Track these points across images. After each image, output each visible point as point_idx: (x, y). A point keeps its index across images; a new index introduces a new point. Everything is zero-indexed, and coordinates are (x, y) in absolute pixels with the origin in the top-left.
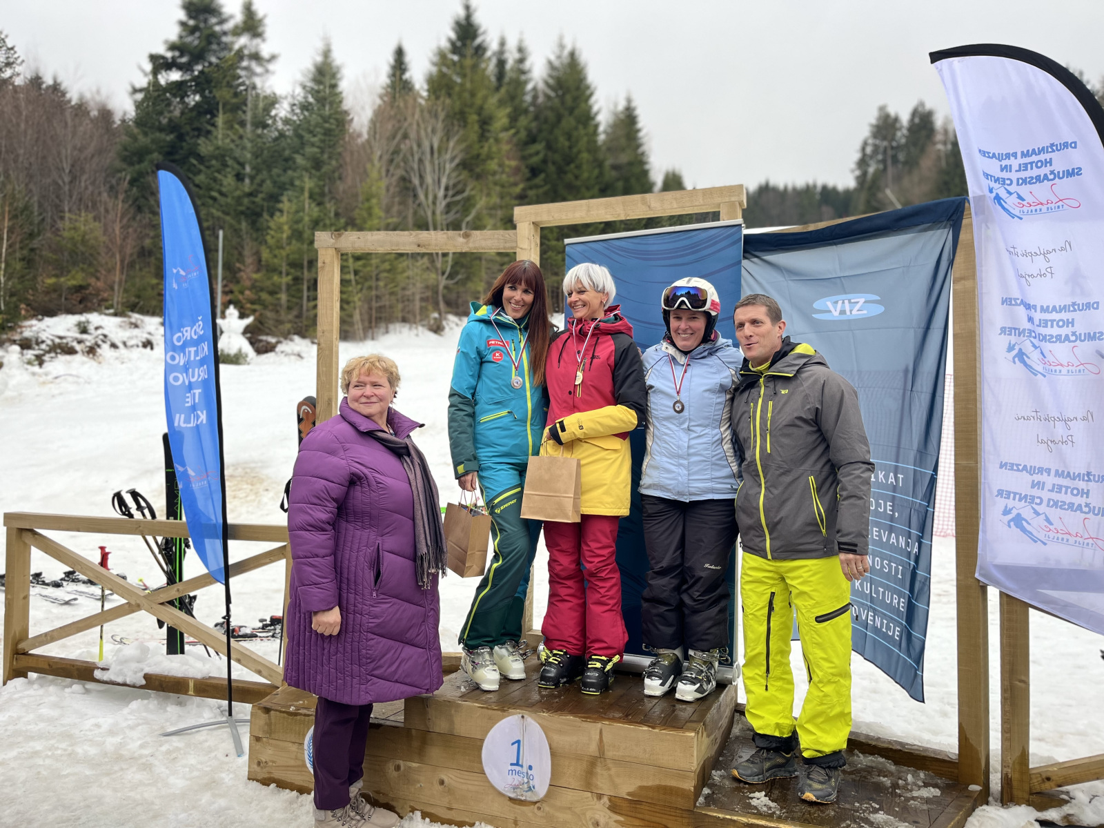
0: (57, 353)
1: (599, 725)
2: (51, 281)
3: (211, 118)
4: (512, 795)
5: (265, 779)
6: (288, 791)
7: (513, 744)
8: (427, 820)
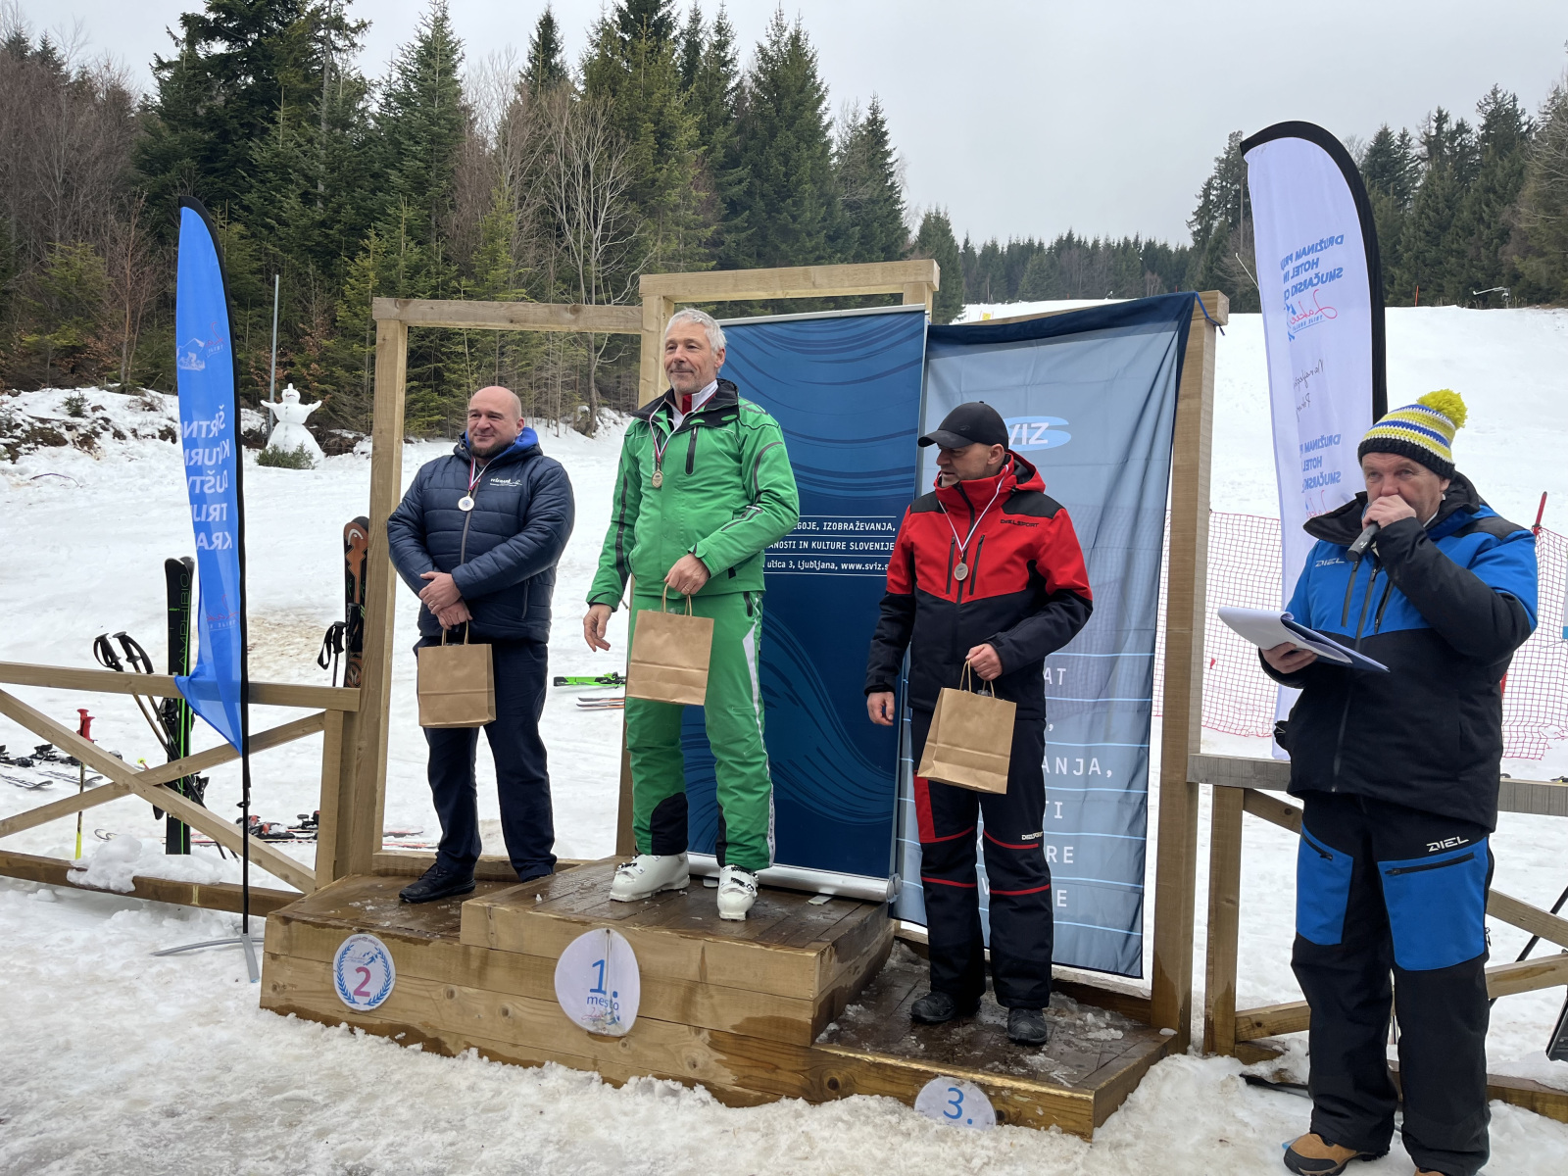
0: (37, 443)
1: (702, 943)
2: (30, 339)
3: (270, 112)
4: (592, 1029)
5: (282, 1007)
6: (310, 1022)
7: (595, 965)
8: (486, 1058)
